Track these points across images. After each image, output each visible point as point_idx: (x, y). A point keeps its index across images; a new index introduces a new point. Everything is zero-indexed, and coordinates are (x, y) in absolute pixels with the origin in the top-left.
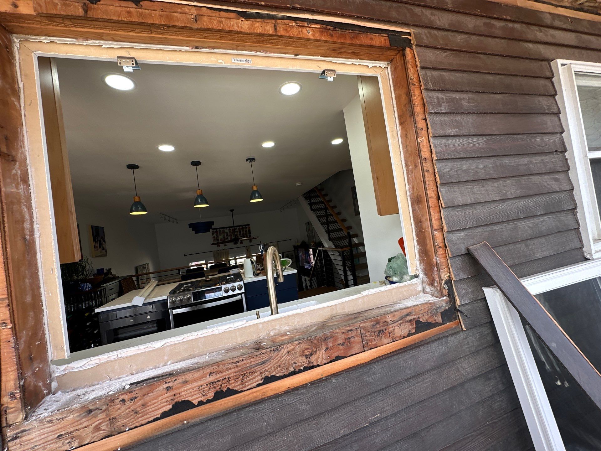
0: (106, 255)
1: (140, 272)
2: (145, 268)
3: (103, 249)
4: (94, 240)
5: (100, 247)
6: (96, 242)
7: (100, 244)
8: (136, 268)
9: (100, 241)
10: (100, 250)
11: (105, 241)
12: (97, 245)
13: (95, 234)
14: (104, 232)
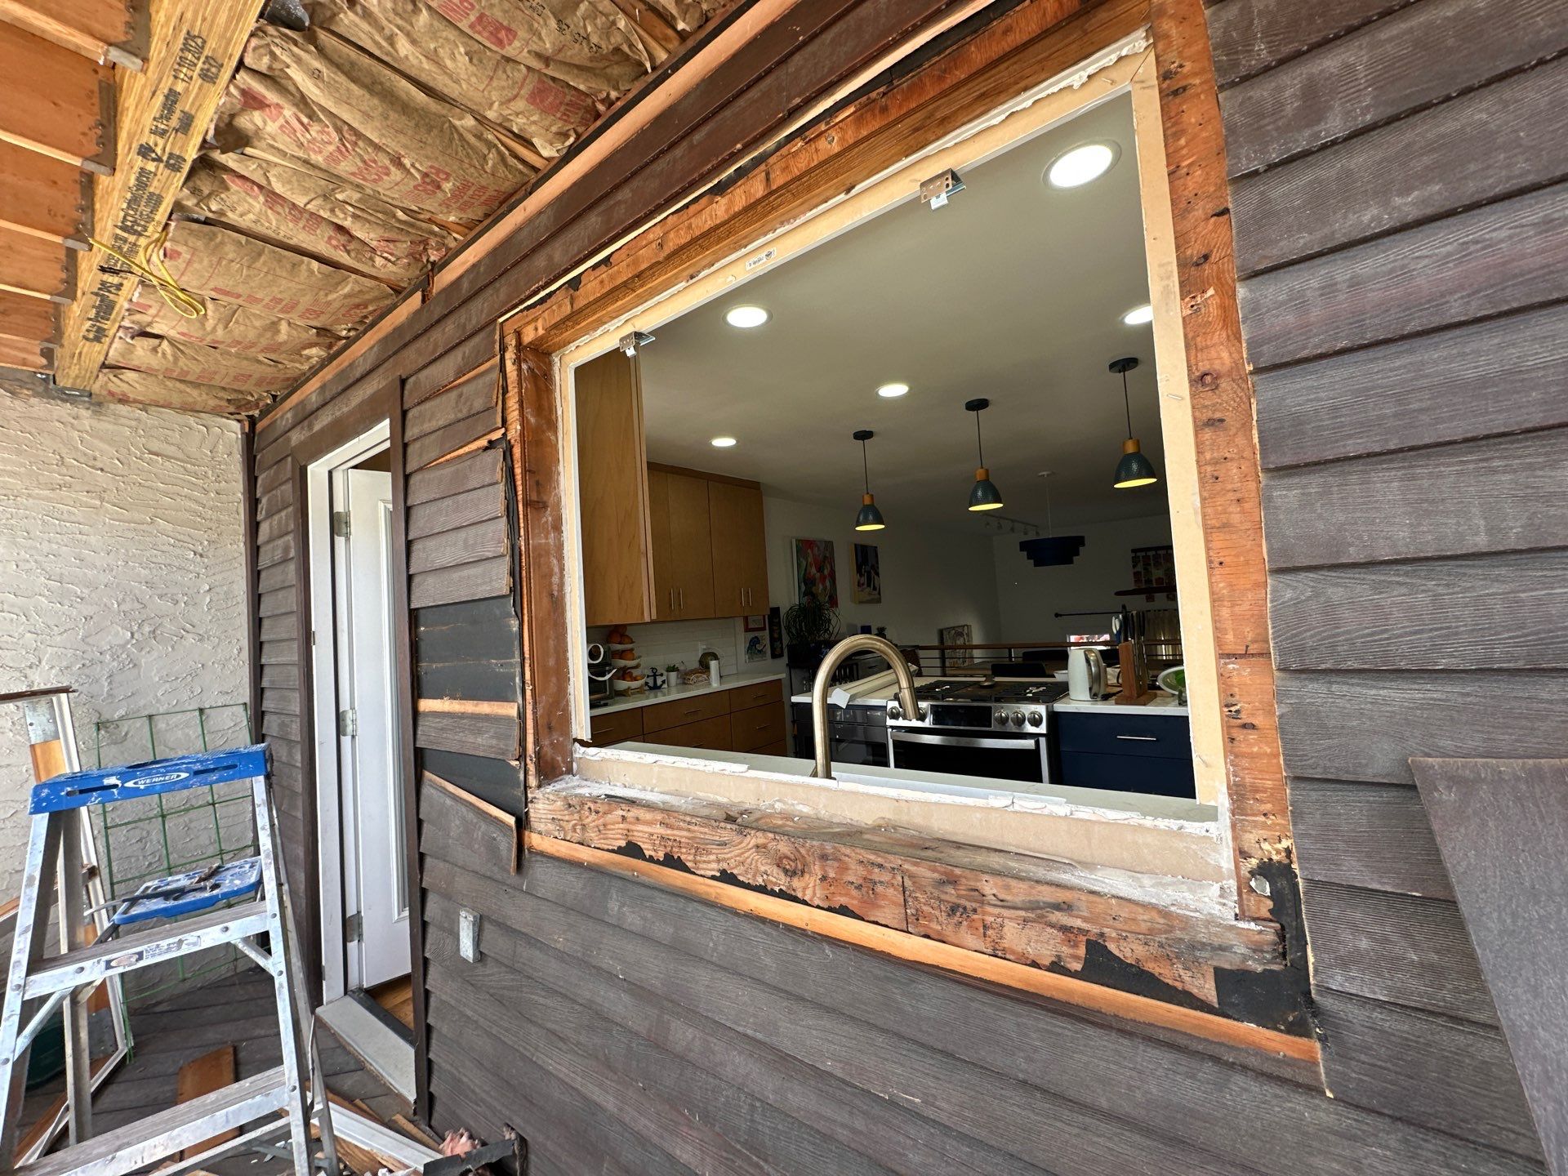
0: (879, 601)
1: (948, 643)
2: (961, 634)
3: (875, 589)
4: (859, 570)
5: (869, 585)
6: (861, 575)
7: (869, 579)
8: (941, 633)
9: (869, 573)
10: (868, 590)
11: (878, 574)
12: (864, 580)
13: (860, 560)
14: (877, 556)
